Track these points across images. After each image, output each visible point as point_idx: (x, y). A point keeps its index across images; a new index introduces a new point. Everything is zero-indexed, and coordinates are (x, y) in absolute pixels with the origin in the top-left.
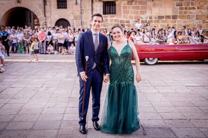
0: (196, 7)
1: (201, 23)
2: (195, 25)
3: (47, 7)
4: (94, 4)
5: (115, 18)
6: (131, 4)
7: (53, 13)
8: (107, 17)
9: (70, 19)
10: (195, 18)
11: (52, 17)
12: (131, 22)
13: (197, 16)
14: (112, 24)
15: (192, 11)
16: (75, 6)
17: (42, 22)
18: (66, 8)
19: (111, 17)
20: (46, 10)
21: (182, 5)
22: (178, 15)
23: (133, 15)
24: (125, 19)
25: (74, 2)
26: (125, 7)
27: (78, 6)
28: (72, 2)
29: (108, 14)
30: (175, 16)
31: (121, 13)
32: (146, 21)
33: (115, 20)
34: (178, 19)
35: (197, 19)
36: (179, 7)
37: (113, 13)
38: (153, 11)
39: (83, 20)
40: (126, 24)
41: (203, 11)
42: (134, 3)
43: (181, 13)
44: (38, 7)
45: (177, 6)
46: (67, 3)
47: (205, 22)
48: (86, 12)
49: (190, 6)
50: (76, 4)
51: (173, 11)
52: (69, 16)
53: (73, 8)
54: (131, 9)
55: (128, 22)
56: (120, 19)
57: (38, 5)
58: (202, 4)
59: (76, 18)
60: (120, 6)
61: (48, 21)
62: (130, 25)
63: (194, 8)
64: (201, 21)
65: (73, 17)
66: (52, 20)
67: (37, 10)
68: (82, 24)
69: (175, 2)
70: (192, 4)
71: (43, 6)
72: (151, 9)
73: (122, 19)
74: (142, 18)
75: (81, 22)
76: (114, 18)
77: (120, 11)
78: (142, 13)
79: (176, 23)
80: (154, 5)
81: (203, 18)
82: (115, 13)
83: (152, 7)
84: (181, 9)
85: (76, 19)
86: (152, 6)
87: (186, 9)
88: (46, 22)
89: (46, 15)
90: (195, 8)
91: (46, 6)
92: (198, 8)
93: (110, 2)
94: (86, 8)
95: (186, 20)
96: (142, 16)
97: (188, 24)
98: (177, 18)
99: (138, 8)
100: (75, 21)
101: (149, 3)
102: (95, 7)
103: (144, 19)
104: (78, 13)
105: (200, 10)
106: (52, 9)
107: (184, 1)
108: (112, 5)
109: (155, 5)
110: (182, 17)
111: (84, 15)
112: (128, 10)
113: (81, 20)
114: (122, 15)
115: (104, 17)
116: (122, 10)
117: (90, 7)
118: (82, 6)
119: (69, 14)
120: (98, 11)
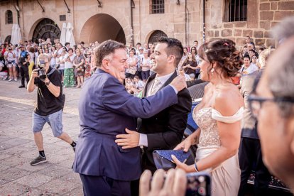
3: (136, 11)
4: (207, 3)
5: (245, 28)
7: (144, 21)
8: (231, 26)
9: (169, 30)
11: (142, 27)
14: (238, 39)
16: (176, 8)
17: (129, 36)
18: (163, 12)
19: (237, 26)
20: (134, 16)
24: (264, 30)
25: (176, 1)
26: (264, 6)
27: (182, 8)
28: (171, 2)
29: (232, 20)
31: (256, 17)
33: (245, 32)
37: (241, 20)
39: (190, 33)
40: (266, 39)
44: (124, 12)
46: (165, 3)
48: (194, 17)
50: (179, 3)
53: (173, 11)
54: (276, 8)
56: (253, 30)
57: (124, 9)
59: (177, 29)
60: (256, 4)
61: (137, 34)
65: (173, 28)
66: (143, 32)
67: (122, 17)
68: (186, 39)
71: (129, 11)
73: (259, 29)
75: (186, 35)
76: (242, 29)
77: (255, 13)
82: (246, 19)
85: (178, 32)
88: (132, 37)
89: (134, 25)
91: (134, 10)
94: (194, 10)
100: (175, 34)
102: (209, 9)
104: (181, 21)
106: (143, 15)
108: (242, 4)
111: (191, 23)
112: (270, 10)
113: (186, 32)
114: (259, 21)
115: (225, 26)
116: (259, 11)
117: (202, 9)
118: (188, 7)
119: (168, 23)
120: (216, 15)
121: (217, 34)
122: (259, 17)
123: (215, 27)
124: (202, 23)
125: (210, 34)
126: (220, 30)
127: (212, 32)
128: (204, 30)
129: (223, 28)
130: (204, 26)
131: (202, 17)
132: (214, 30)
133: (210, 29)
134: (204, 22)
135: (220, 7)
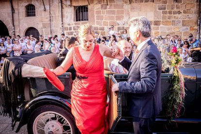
0: (182, 11)
1: (189, 30)
2: (181, 33)
3: (16, 15)
4: (64, 10)
6: (106, 8)
7: (21, 22)
8: (79, 24)
9: (39, 27)
10: (181, 24)
11: (21, 26)
12: (106, 28)
13: (183, 21)
15: (177, 15)
16: (43, 13)
17: (11, 31)
18: (34, 15)
20: (14, 18)
21: (165, 9)
22: (161, 20)
23: (109, 21)
24: (99, 26)
25: (43, 8)
26: (98, 12)
27: (47, 13)
28: (40, 9)
29: (80, 20)
30: (158, 21)
31: (94, 19)
32: (123, 27)
34: (161, 25)
35: (183, 25)
36: (161, 11)
37: (85, 20)
38: (131, 16)
39: (53, 28)
40: (100, 31)
41: (190, 16)
42: (108, 7)
43: (164, 18)
44: (7, 16)
45: (159, 9)
46: (36, 10)
47: (193, 29)
48: (55, 18)
49: (175, 10)
50: (45, 10)
51: (155, 16)
52: (38, 24)
53: (41, 15)
54: (105, 13)
55: (103, 29)
57: (7, 14)
58: (188, 7)
59: (44, 26)
60: (93, 11)
61: (17, 30)
62: (105, 32)
63: (179, 13)
64: (189, 28)
65: (41, 26)
66: (21, 29)
67: (6, 19)
68: (51, 32)
69: (157, 5)
70: (178, 7)
71: (11, 15)
72: (129, 14)
73: (96, 25)
74: (118, 24)
75: (51, 30)
77: (93, 16)
78: (119, 18)
79: (159, 31)
80: (132, 9)
81: (191, 24)
82: (87, 20)
83: (130, 12)
84: (165, 13)
85: (45, 28)
86: (130, 10)
87: (170, 13)
88: (14, 32)
89: (15, 24)
90: (181, 13)
91: (14, 14)
92: (185, 12)
93: (82, 7)
94: (55, 14)
95: (171, 26)
96: (118, 22)
97: (173, 31)
98: (159, 25)
99: (113, 12)
100: (44, 29)
101: (127, 7)
102: (65, 13)
103: (121, 26)
104: (47, 21)
105: (187, 14)
106: (20, 18)
107: (168, 4)
108: (85, 11)
109: (134, 9)
110: (166, 23)
111: (54, 23)
112: (102, 15)
113: (51, 28)
114: (96, 21)
115: (75, 24)
116: (95, 15)
117: (60, 13)
118: (51, 12)
119: (38, 22)
120: (69, 17)
121: (70, 29)
122: (95, 18)
123: (69, 25)
124: (61, 22)
125: (66, 29)
126: (72, 26)
127: (67, 27)
128: (62, 26)
129: (74, 25)
130: (62, 24)
131: (60, 19)
132: (69, 27)
133: (66, 26)
134: (62, 21)
135: (71, 12)
